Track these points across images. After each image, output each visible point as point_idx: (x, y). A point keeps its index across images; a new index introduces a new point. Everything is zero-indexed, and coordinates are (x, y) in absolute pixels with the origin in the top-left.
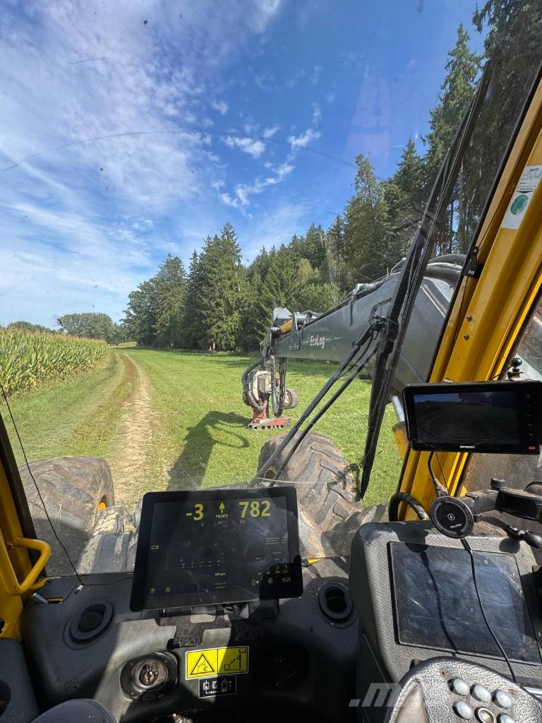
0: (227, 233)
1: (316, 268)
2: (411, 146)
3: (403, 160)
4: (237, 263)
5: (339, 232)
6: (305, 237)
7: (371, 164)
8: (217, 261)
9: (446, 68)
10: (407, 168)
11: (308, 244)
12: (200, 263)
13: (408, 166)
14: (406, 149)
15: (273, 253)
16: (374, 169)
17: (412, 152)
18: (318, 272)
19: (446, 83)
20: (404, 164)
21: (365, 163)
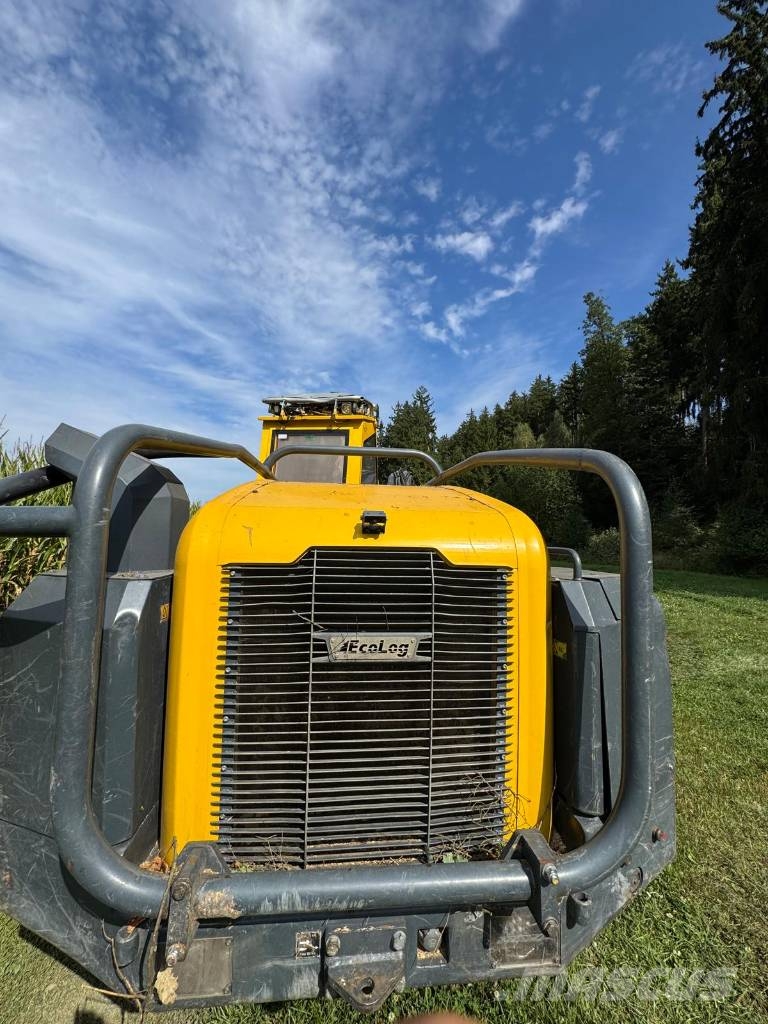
0: (420, 398)
1: (541, 436)
2: (669, 270)
3: (659, 288)
4: (430, 436)
5: (575, 384)
6: (528, 393)
7: (604, 303)
8: (406, 434)
9: (696, 185)
10: (664, 297)
11: (532, 403)
12: (387, 437)
13: (666, 294)
14: (663, 273)
15: (484, 416)
16: (609, 308)
17: (671, 277)
18: (543, 439)
19: (697, 202)
20: (660, 292)
21: (596, 301)
